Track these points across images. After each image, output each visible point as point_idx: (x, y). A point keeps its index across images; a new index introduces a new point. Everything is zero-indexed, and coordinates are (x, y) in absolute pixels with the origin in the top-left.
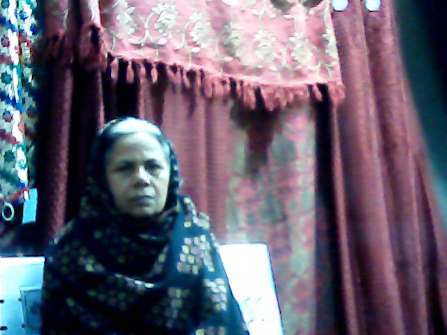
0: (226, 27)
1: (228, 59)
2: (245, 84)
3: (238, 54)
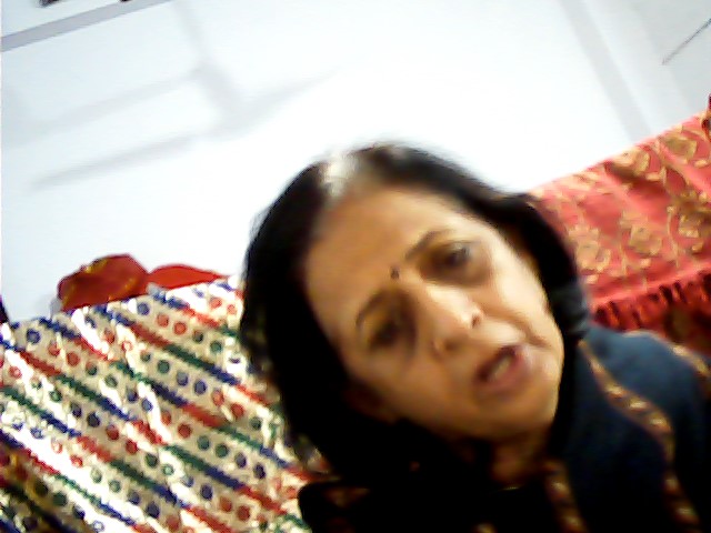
1: (645, 263)
2: (684, 285)
3: (654, 251)
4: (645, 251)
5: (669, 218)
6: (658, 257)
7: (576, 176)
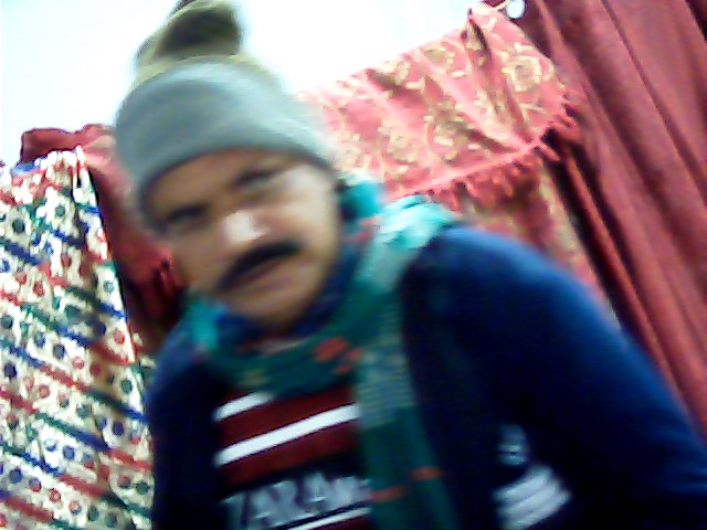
0: (380, 130)
1: (403, 169)
2: (437, 191)
3: (411, 158)
4: (402, 159)
5: (426, 126)
6: (414, 164)
7: (339, 82)
